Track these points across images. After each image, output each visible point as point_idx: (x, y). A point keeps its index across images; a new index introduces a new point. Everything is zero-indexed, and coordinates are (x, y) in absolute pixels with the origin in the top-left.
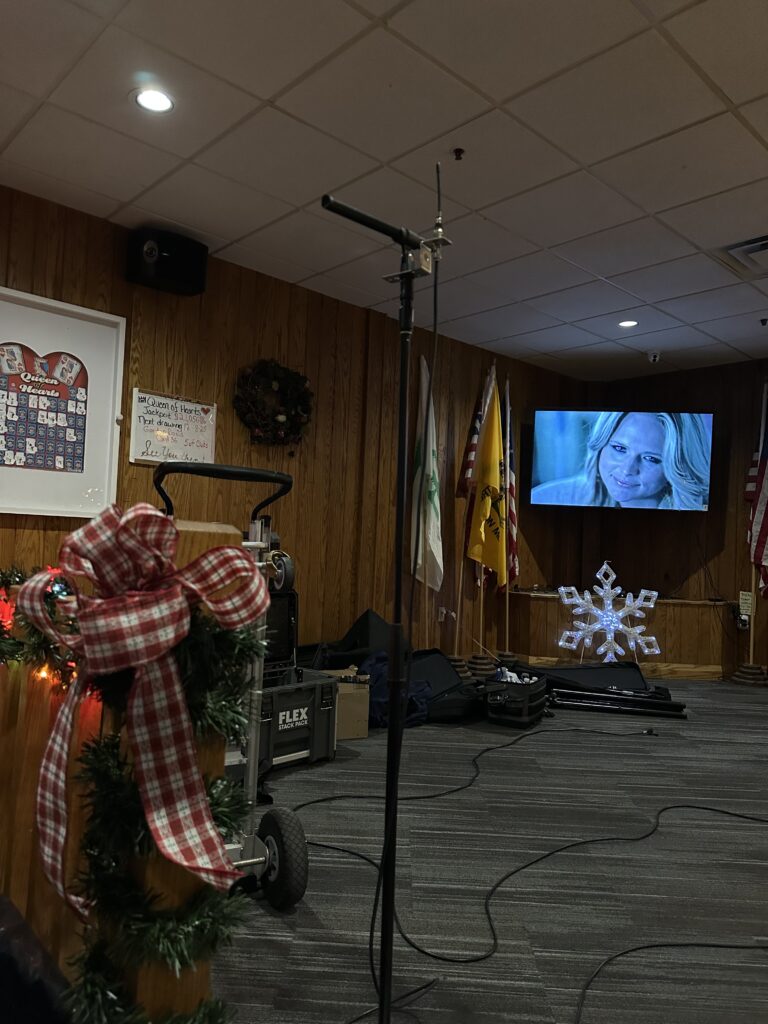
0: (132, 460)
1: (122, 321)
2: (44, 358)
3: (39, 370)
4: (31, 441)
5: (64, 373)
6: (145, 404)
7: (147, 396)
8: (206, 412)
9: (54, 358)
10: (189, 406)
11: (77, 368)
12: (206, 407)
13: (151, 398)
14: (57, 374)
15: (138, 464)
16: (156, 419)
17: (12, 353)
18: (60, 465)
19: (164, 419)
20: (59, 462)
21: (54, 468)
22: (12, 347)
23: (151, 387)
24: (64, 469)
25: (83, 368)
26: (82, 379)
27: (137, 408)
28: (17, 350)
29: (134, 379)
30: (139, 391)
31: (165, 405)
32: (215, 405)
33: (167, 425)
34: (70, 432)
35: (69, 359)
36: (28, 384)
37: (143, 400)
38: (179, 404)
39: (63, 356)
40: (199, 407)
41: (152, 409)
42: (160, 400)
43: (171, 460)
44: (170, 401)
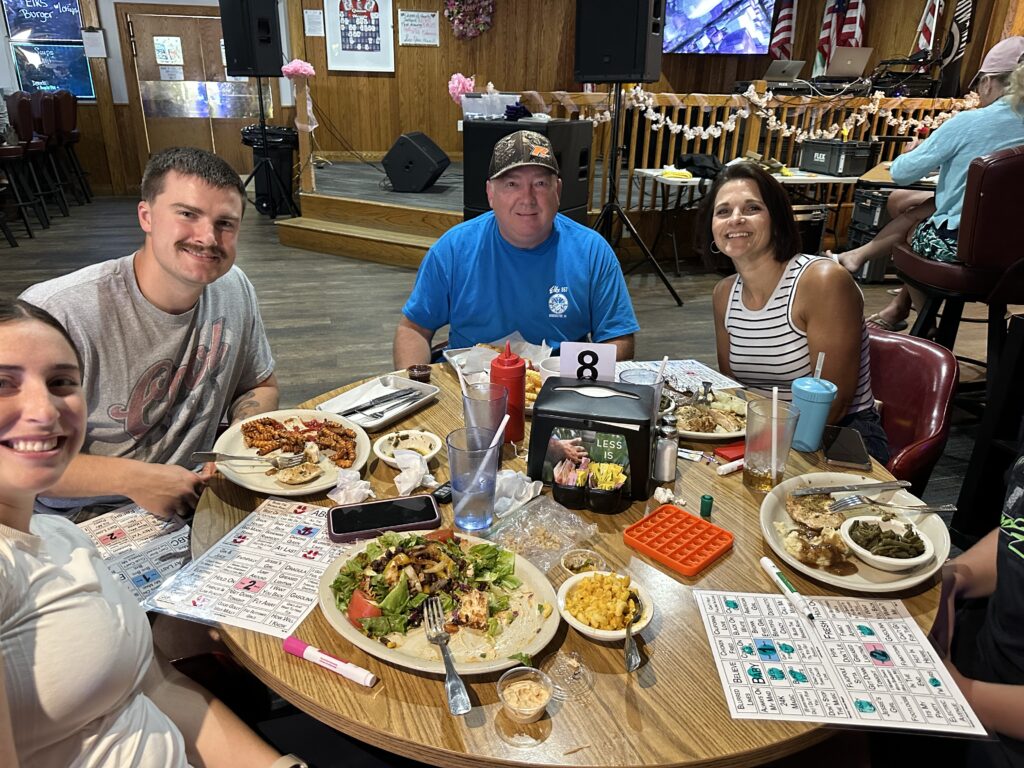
0: (400, 45)
3: (359, 7)
5: (369, 6)
6: (404, 16)
8: (433, 16)
10: (425, 14)
12: (433, 13)
13: (406, 13)
14: (366, 7)
15: (403, 46)
16: (410, 23)
19: (413, 23)
21: (365, 51)
23: (407, 8)
24: (369, 50)
25: (376, 4)
26: (376, 9)
27: (401, 19)
29: (398, 5)
30: (401, 10)
31: (413, 16)
32: (438, 12)
33: (415, 25)
36: (355, 14)
37: (402, 15)
38: (420, 14)
40: (430, 14)
41: (407, 18)
42: (410, 13)
43: (418, 43)
44: (416, 13)
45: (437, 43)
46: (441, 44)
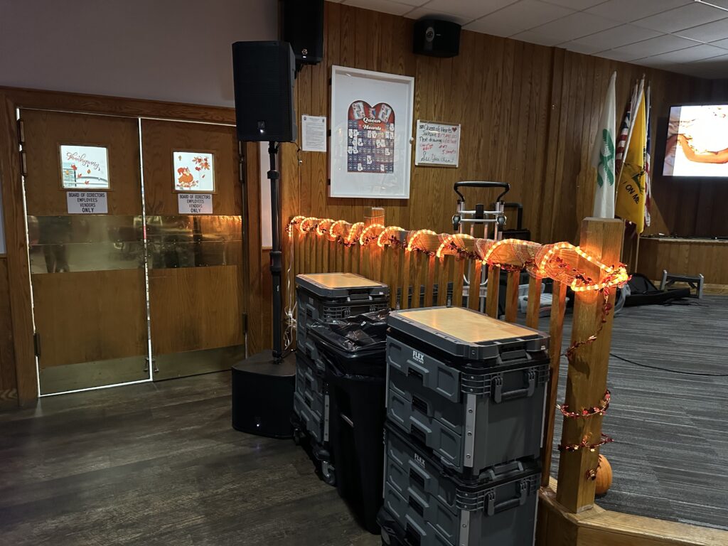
0: (417, 164)
1: (412, 79)
2: (374, 107)
3: (372, 115)
4: (369, 157)
5: (384, 115)
6: (423, 129)
7: (424, 124)
8: (455, 130)
9: (378, 107)
10: (446, 127)
11: (389, 111)
12: (454, 127)
13: (427, 125)
14: (380, 117)
15: (419, 166)
16: (429, 138)
17: (359, 107)
18: (383, 170)
19: (433, 138)
20: (382, 168)
21: (380, 172)
22: (359, 103)
23: (426, 118)
24: (385, 172)
25: (392, 111)
26: (392, 119)
27: (419, 132)
28: (361, 105)
29: (418, 114)
30: (421, 122)
31: (433, 129)
32: (460, 125)
33: (434, 141)
34: (387, 150)
35: (386, 107)
36: (367, 124)
37: (422, 127)
38: (441, 126)
39: (383, 105)
40: (451, 127)
41: (427, 131)
42: (431, 125)
43: (436, 162)
44: (436, 126)
45: (456, 163)
46: (459, 164)
